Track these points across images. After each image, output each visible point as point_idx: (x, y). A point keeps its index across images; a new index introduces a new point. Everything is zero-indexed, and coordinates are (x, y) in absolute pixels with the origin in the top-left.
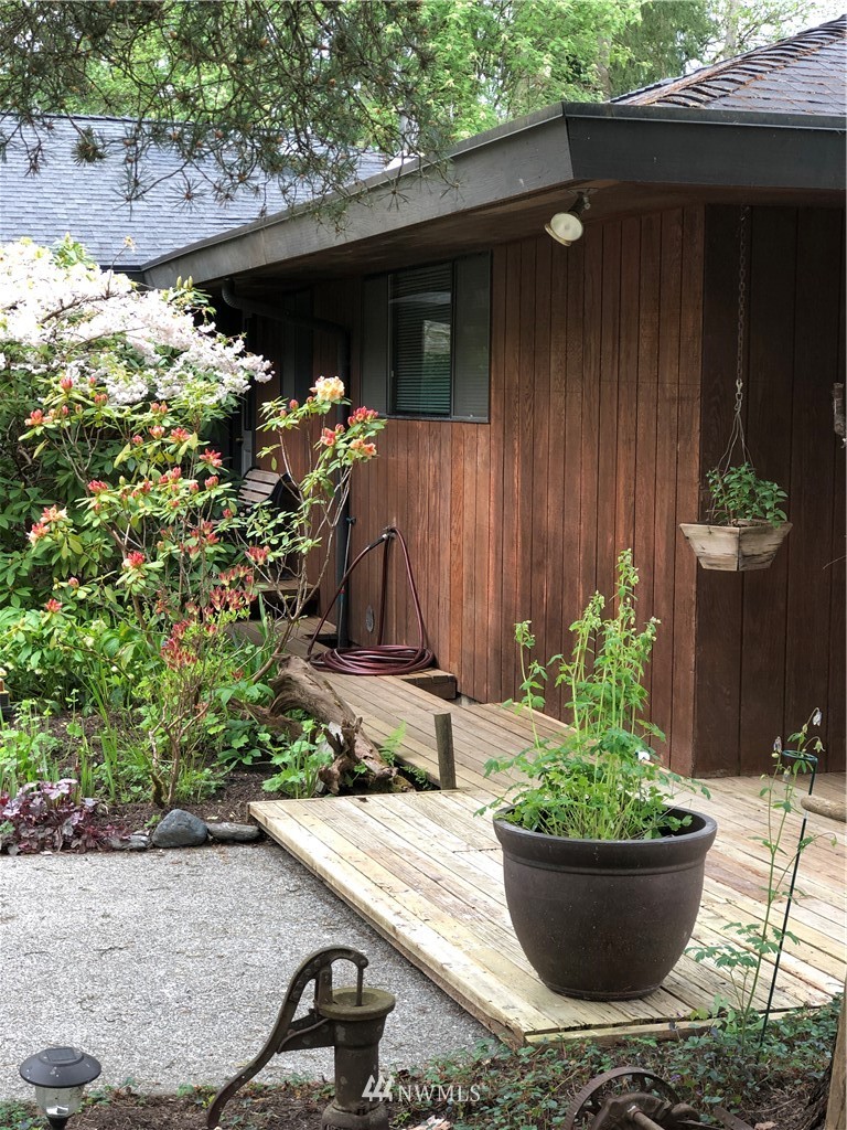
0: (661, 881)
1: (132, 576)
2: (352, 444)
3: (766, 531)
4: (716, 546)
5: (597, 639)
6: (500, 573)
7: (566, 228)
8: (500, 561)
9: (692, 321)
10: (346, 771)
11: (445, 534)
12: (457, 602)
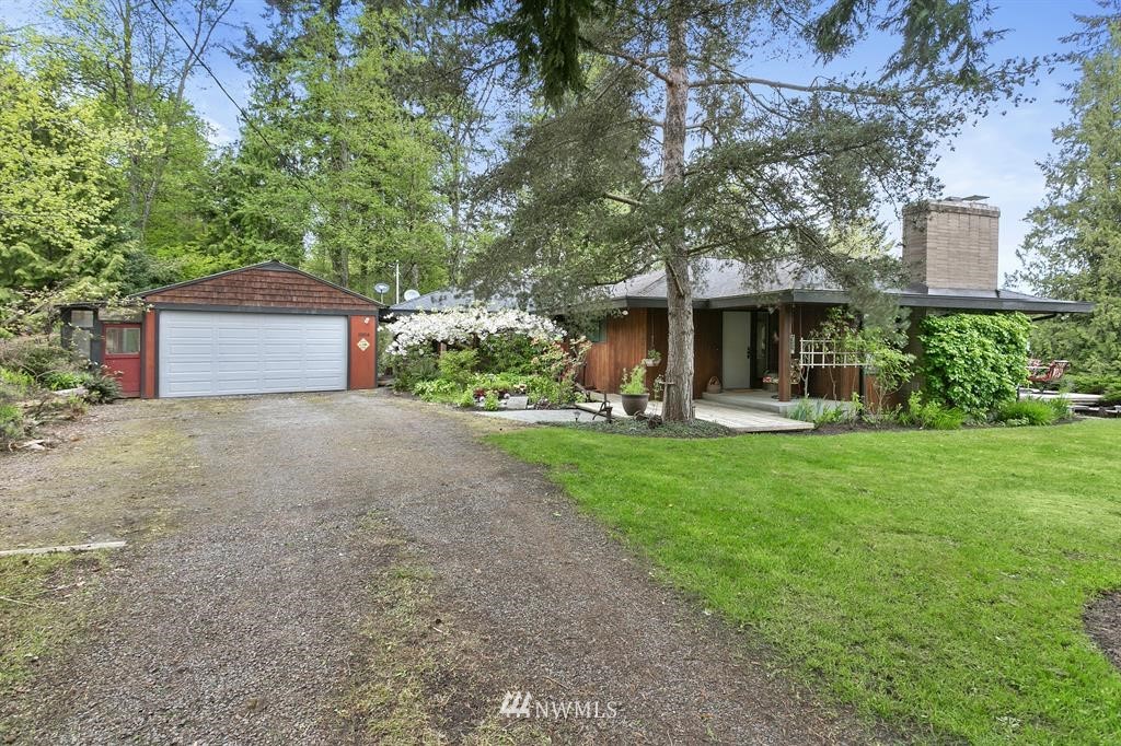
0: (643, 400)
2: (587, 347)
3: (657, 360)
4: (650, 362)
5: (636, 372)
7: (626, 313)
9: (645, 326)
12: (600, 376)
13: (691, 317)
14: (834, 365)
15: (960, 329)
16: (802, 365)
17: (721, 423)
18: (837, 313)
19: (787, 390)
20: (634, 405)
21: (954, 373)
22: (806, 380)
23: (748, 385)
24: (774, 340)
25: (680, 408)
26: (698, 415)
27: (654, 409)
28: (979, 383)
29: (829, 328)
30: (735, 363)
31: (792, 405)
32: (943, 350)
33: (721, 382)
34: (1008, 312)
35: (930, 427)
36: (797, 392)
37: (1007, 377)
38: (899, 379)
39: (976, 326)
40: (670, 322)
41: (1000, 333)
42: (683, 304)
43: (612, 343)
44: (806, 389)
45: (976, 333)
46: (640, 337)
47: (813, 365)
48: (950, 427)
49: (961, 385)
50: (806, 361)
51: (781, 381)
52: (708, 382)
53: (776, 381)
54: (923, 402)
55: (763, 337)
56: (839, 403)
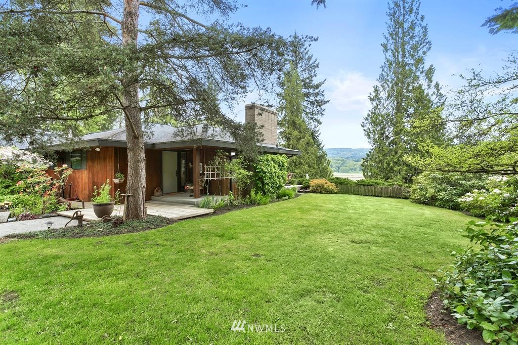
0: (110, 206)
1: (37, 188)
2: (69, 172)
3: (122, 179)
4: (116, 181)
5: (104, 188)
6: (89, 187)
7: (98, 150)
8: (89, 186)
9: (113, 159)
10: (70, 208)
11: (80, 183)
12: (82, 191)
13: (143, 151)
14: (220, 178)
15: (267, 160)
16: (205, 179)
17: (164, 216)
18: (220, 152)
19: (198, 192)
20: (103, 211)
21: (266, 180)
22: (207, 187)
23: (177, 191)
24: (189, 166)
25: (137, 210)
26: (149, 212)
27: (119, 211)
28: (273, 183)
29: (218, 160)
30: (169, 180)
31: (201, 200)
32: (262, 170)
33: (162, 190)
34: (281, 154)
35: (259, 204)
36: (203, 193)
37: (282, 181)
38: (246, 183)
39: (273, 159)
40: (129, 154)
41: (279, 162)
42: (138, 143)
43: (90, 170)
44: (207, 191)
45: (272, 163)
46: (110, 165)
47: (210, 178)
48: (265, 204)
49: (268, 184)
50: (207, 177)
51: (195, 187)
52: (154, 191)
53: (192, 188)
54: (256, 194)
55: (184, 165)
56: (222, 197)
